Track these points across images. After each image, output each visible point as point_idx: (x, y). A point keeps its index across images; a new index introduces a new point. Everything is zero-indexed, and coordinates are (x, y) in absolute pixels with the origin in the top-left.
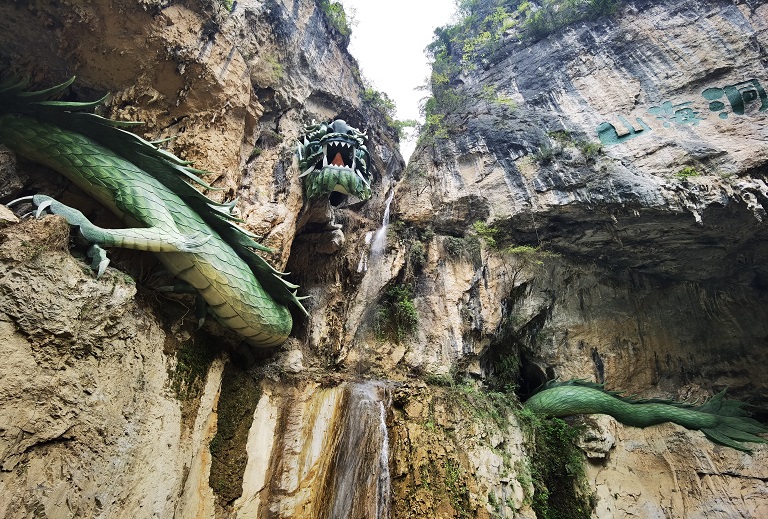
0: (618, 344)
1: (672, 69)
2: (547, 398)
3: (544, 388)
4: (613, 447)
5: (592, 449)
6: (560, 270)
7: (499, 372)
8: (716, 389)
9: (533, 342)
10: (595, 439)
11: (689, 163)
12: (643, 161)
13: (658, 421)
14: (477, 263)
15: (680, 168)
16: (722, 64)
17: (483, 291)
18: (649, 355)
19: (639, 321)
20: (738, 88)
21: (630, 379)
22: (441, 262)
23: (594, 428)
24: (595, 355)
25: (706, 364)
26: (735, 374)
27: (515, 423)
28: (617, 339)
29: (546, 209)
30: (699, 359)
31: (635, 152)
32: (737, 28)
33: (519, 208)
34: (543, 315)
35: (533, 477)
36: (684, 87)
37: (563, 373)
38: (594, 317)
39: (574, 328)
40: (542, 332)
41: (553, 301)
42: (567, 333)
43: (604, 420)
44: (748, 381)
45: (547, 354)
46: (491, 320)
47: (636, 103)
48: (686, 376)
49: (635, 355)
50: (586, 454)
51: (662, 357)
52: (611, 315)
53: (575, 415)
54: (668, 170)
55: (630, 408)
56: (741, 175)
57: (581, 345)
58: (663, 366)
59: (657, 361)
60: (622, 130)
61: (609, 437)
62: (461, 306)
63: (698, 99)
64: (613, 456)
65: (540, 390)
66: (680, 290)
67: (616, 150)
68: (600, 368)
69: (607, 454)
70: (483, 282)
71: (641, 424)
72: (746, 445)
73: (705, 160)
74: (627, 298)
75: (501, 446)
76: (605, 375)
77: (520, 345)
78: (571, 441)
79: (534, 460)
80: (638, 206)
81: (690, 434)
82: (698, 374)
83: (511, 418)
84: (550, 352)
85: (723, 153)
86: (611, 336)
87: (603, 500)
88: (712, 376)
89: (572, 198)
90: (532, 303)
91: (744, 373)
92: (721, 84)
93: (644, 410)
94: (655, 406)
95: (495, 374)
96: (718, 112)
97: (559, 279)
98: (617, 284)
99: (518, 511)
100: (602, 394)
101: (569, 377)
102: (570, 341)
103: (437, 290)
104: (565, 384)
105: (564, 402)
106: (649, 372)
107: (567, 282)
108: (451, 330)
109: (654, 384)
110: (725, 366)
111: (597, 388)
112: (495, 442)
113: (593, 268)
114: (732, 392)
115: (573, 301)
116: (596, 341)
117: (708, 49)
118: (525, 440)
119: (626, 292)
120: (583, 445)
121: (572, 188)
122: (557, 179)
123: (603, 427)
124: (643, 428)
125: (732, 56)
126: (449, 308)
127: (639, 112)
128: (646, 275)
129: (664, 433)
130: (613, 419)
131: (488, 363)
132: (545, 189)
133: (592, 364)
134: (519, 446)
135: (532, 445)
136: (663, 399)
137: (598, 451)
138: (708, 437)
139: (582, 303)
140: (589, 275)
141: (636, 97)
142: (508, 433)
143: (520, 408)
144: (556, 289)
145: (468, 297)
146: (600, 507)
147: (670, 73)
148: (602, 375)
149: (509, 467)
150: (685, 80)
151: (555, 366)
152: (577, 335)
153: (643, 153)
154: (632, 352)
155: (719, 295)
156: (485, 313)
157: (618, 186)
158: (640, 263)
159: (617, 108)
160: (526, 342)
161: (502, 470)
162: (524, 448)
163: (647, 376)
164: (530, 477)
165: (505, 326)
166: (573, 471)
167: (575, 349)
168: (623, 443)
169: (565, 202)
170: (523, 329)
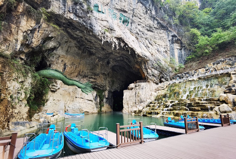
0: (73, 64)
1: (118, 2)
2: (45, 72)
3: (46, 69)
4: (59, 89)
5: (52, 88)
6: (65, 38)
7: (32, 60)
8: (89, 81)
9: (48, 55)
10: (55, 86)
11: (108, 29)
12: (100, 21)
13: (73, 85)
14: (38, 22)
15: (106, 28)
16: (126, 10)
17: (36, 33)
18: (79, 69)
19: (80, 60)
20: (126, 18)
21: (71, 74)
22: (23, 14)
23: (55, 83)
24: (65, 65)
25: (90, 75)
26: (94, 79)
27: (30, 77)
28: (73, 63)
29: (68, 18)
30: (89, 74)
31: (99, 18)
32: (133, 4)
33: (61, 12)
34: (54, 48)
35: (30, 92)
36: (118, 9)
37: (54, 67)
38: (69, 55)
39: (62, 55)
40: (52, 53)
41: (59, 46)
42: (59, 56)
43: (59, 82)
44: (96, 81)
45: (51, 60)
46: (35, 43)
47: (107, 5)
48: (85, 77)
49: (75, 68)
50: (50, 89)
51: (81, 71)
52: (74, 56)
53: (52, 79)
54: (103, 27)
55: (68, 80)
56: (115, 38)
57: (62, 61)
58: (81, 73)
59: (80, 71)
60: (100, 10)
61: (59, 86)
62: (25, 34)
63: (119, 14)
64: (58, 91)
65: (44, 69)
66: (93, 57)
67: (96, 14)
68: (65, 68)
69: (56, 90)
70: (38, 30)
71: (69, 85)
72: (88, 93)
73: (111, 30)
74: (80, 54)
75: (22, 82)
76: (65, 71)
77: (43, 55)
78: (47, 85)
79: (33, 88)
80: (92, 32)
81: (78, 89)
82: (87, 77)
83: (30, 75)
84: (52, 60)
85: (115, 31)
86: (71, 61)
87: (50, 100)
88: (90, 78)
89: (77, 19)
90: (53, 44)
91: (96, 79)
92: (124, 14)
93: (71, 82)
94: (74, 81)
95: (30, 60)
96: (120, 20)
97: (64, 40)
98: (79, 49)
99: (21, 101)
100: (62, 75)
101: (55, 68)
102: (59, 59)
103: (16, 23)
104: (53, 70)
105: (50, 74)
106: (77, 73)
107: (66, 42)
108: (17, 40)
109: (77, 76)
110: (93, 77)
111: (62, 73)
112: (20, 80)
113: (75, 42)
114: (92, 82)
115: (65, 48)
116: (67, 61)
117: (127, 4)
118: (32, 82)
119: (81, 52)
120: (50, 87)
121: (79, 17)
122: (76, 11)
123: (58, 83)
124: (69, 86)
125: (129, 9)
126: (19, 32)
127: (106, 8)
128: (88, 50)
129: (73, 88)
130: (62, 82)
131: (29, 56)
132: (71, 12)
133: (63, 67)
134: (29, 83)
135: (34, 84)
136: (77, 80)
137: (54, 89)
138: (82, 90)
139: (68, 50)
140: (73, 43)
141: (108, 3)
142: (26, 79)
143: (34, 73)
144: (62, 43)
145: (29, 32)
146: (48, 102)
147: (118, 3)
148: (64, 70)
149: (22, 88)
150: (119, 8)
151: (52, 64)
152: (62, 58)
153: (101, 19)
154: (75, 67)
155: (100, 61)
156: (34, 40)
157: (90, 24)
158: (88, 46)
159: (102, 3)
160: (46, 54)
161: (19, 89)
162: (31, 84)
163: (76, 74)
164: (29, 92)
165: (40, 47)
166: (45, 92)
167: (60, 61)
168: (62, 88)
169: (75, 19)
170: (46, 50)
